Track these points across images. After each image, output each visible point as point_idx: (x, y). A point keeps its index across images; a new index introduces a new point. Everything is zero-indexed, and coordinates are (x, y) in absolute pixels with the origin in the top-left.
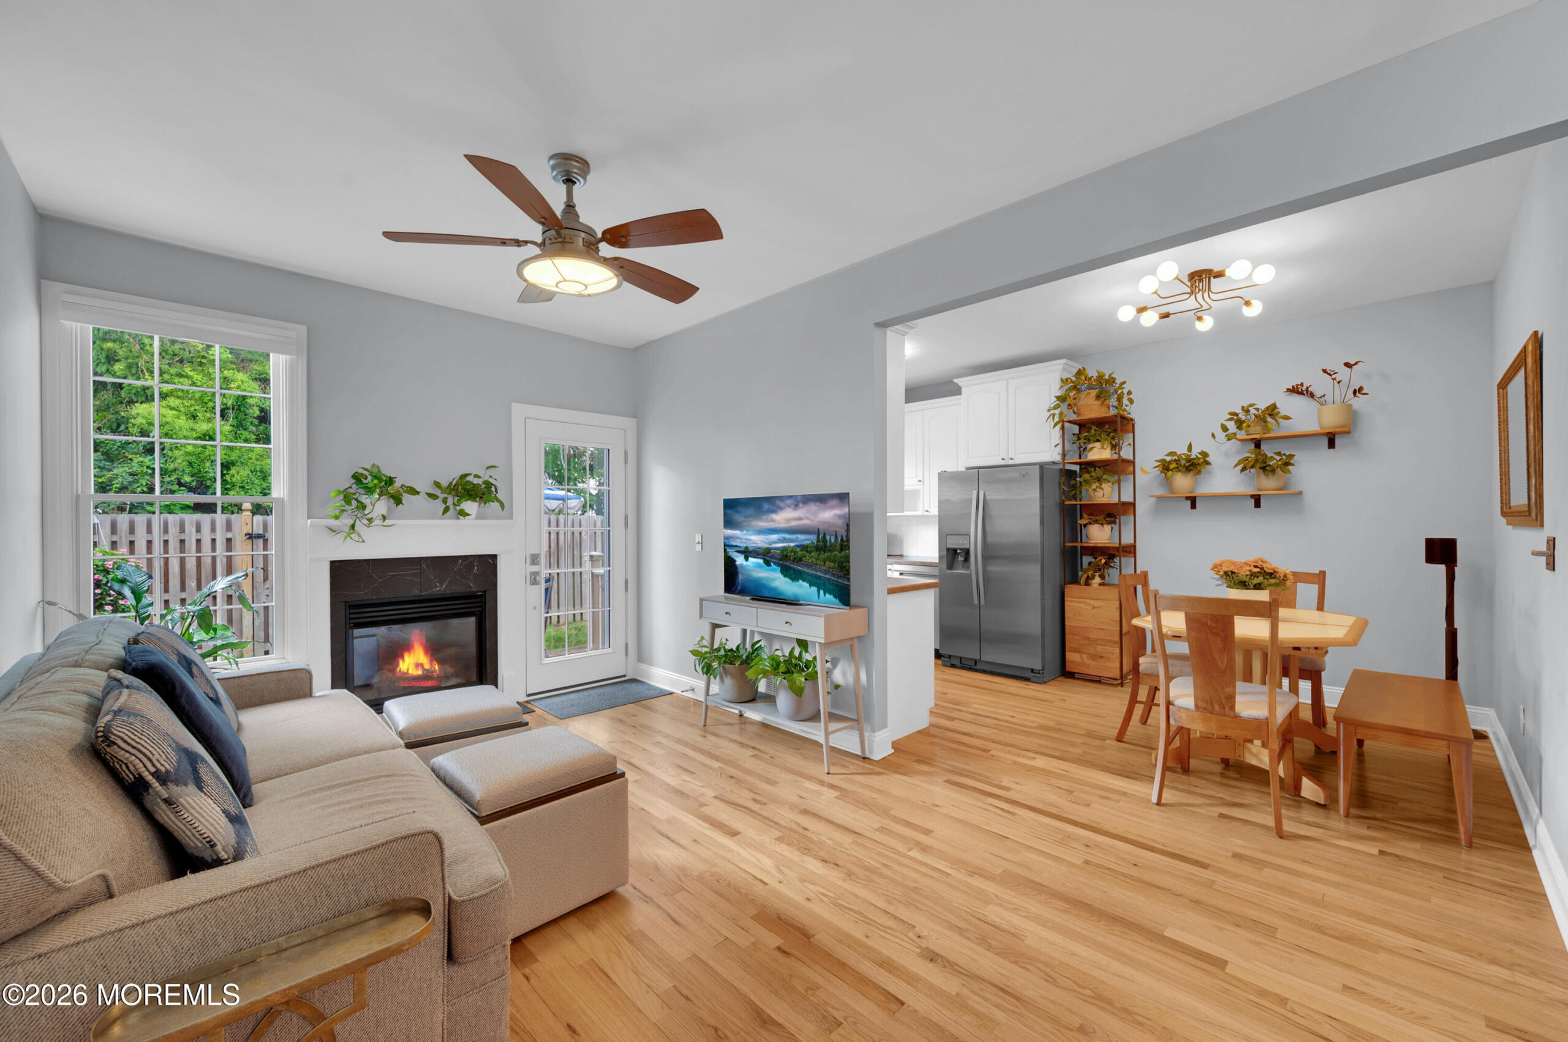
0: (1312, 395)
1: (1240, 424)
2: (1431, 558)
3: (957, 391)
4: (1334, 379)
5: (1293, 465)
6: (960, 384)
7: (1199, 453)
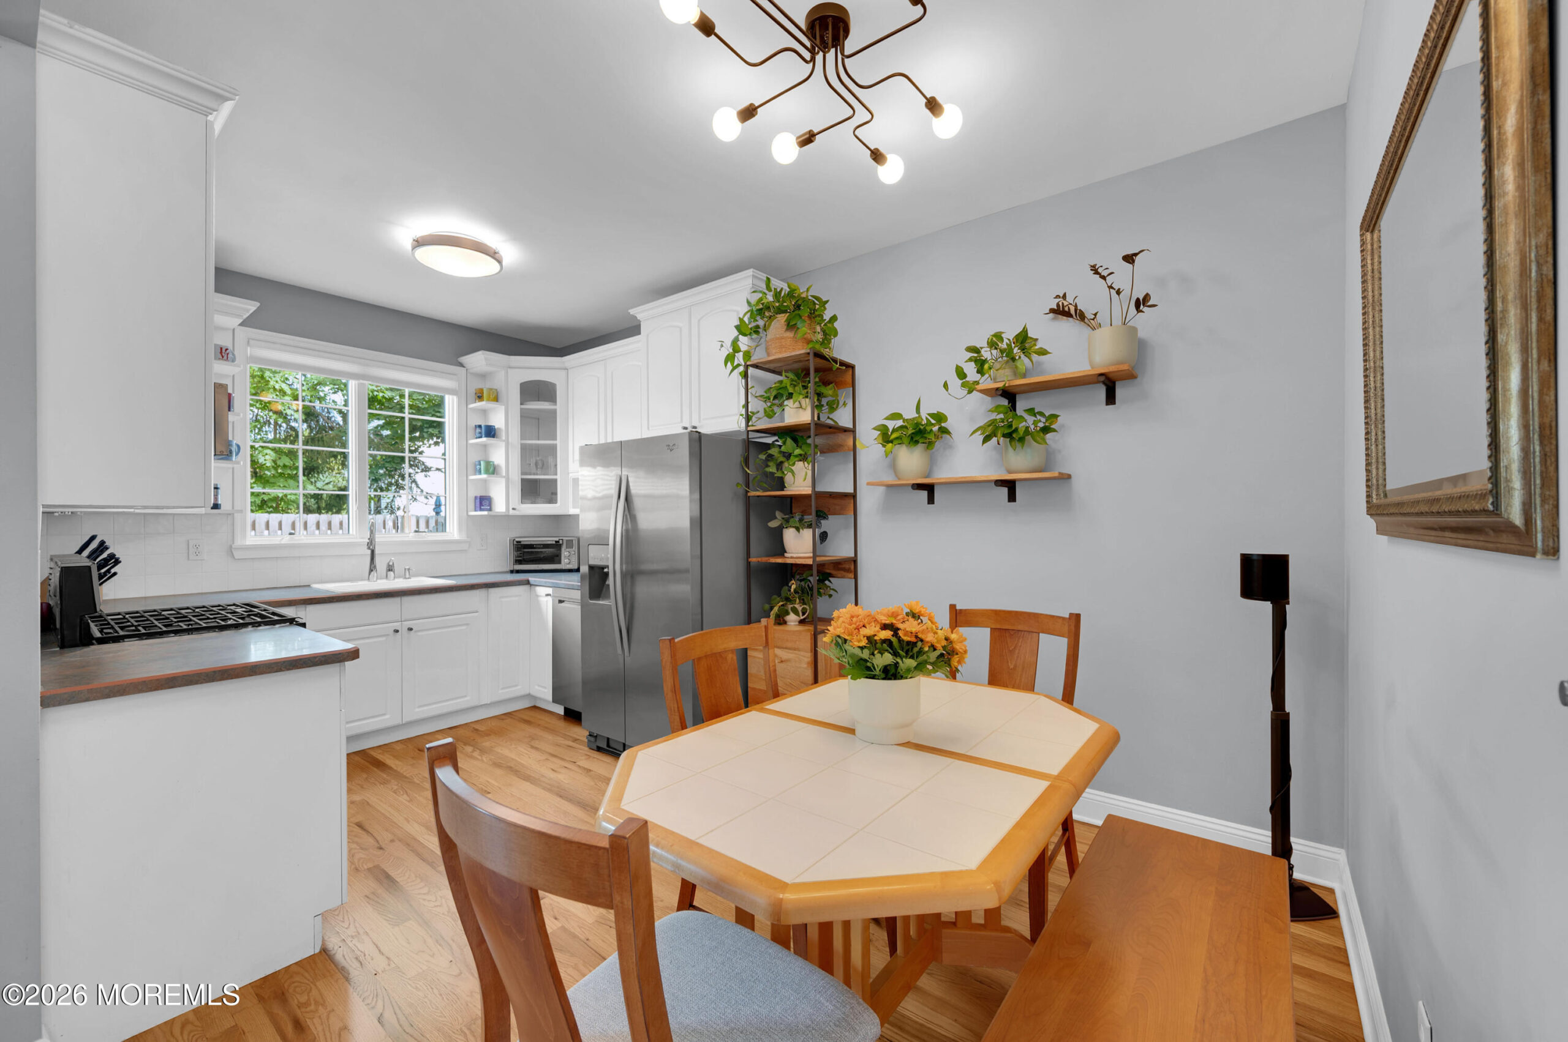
0: (1082, 316)
1: (981, 365)
2: (1248, 592)
3: (633, 329)
4: (1111, 287)
5: (1054, 431)
6: (639, 317)
7: (929, 414)
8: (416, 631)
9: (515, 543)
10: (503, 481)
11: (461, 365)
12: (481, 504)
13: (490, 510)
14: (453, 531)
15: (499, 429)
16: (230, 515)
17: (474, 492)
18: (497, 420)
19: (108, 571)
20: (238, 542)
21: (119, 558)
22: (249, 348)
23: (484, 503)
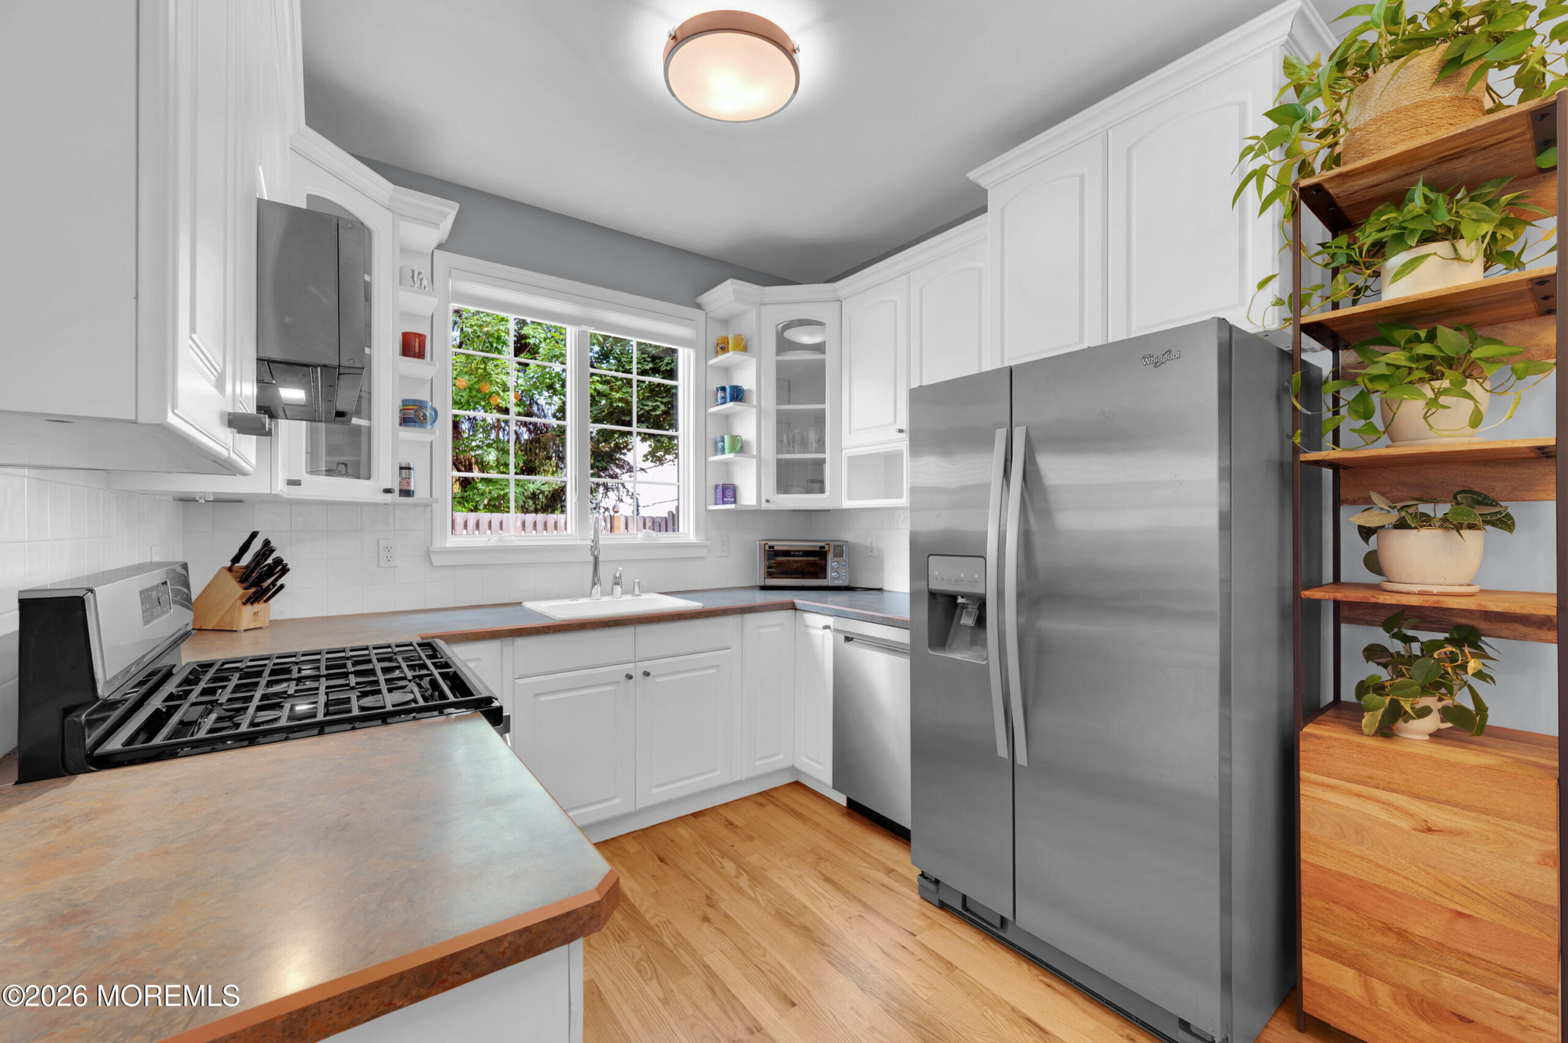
6: (984, 182)
8: (654, 676)
9: (767, 548)
10: (754, 462)
11: (699, 306)
12: (724, 496)
13: (735, 502)
14: (688, 531)
15: (750, 391)
16: (426, 506)
17: (716, 479)
18: (746, 379)
19: (273, 584)
20: (438, 544)
21: (287, 565)
22: (450, 281)
23: (727, 494)
